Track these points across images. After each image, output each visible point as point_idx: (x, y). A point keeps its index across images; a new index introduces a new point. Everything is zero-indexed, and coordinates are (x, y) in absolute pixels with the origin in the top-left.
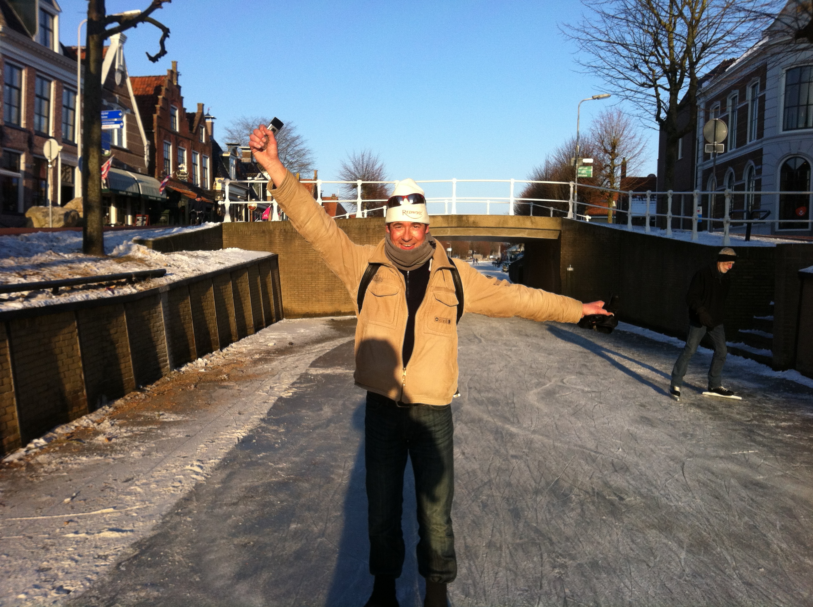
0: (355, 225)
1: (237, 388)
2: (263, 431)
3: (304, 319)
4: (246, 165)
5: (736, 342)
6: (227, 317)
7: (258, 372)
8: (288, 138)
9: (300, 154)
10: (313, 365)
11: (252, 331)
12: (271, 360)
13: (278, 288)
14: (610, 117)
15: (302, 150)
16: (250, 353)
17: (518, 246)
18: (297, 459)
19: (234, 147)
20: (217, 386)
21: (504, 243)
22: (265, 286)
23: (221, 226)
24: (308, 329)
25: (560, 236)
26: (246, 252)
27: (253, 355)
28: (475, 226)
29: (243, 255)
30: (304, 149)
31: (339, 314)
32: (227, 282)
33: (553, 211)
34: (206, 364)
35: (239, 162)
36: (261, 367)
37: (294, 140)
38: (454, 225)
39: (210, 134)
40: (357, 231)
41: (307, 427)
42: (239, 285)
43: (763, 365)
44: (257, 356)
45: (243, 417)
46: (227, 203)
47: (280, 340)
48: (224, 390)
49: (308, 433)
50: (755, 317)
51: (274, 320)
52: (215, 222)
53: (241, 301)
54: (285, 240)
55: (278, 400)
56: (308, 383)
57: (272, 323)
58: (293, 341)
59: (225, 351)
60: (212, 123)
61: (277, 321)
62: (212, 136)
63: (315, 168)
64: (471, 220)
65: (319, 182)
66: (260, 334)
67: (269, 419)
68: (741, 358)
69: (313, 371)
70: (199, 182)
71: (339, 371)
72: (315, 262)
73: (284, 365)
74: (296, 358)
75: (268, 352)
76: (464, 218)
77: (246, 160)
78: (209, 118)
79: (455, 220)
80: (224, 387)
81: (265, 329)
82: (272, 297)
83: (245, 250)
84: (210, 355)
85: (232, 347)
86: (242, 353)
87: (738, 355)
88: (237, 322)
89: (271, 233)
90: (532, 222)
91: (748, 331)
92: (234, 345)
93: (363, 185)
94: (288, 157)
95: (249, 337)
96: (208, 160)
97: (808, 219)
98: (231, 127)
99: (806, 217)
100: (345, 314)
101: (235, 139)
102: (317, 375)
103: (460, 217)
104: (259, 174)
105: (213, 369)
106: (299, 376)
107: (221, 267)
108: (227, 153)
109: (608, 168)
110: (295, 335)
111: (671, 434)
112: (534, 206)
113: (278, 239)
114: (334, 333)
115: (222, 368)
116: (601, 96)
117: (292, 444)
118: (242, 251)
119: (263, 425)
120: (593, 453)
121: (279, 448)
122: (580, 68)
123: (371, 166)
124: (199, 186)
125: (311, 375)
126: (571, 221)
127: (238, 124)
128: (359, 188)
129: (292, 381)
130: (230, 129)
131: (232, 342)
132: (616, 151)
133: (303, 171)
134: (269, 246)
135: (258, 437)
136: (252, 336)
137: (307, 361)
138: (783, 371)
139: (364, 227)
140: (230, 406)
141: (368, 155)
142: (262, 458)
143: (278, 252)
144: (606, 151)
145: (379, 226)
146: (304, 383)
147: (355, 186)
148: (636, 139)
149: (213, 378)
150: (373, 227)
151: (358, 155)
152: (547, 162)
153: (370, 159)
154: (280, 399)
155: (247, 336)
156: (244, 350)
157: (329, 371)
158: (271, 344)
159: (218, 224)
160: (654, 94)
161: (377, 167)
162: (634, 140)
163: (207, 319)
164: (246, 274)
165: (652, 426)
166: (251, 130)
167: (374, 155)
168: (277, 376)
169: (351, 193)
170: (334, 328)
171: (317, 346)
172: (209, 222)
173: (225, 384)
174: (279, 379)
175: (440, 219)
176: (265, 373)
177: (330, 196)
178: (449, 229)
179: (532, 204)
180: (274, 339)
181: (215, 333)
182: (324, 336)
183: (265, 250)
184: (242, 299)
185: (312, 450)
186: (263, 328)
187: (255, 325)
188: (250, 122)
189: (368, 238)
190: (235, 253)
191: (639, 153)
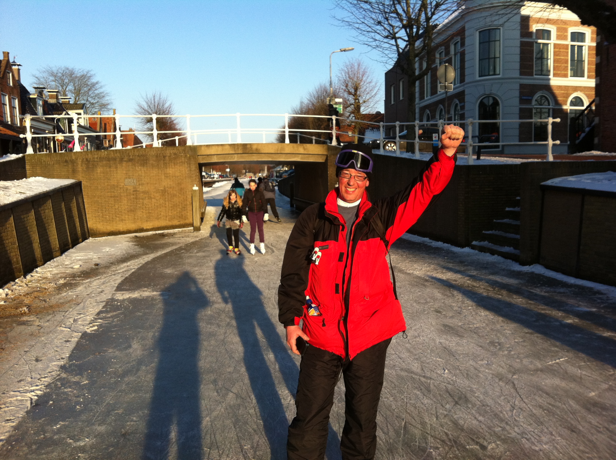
0: (153, 153)
1: (37, 323)
2: (62, 385)
3: (109, 237)
4: (52, 105)
5: (480, 241)
6: (30, 243)
7: (61, 301)
8: (89, 83)
9: (100, 96)
10: (119, 288)
11: (58, 254)
12: (76, 285)
13: (83, 211)
14: (352, 66)
15: (101, 93)
16: (55, 279)
17: (281, 166)
18: (102, 429)
19: (40, 91)
20: (15, 321)
21: (271, 165)
22: (69, 210)
23: (23, 157)
24: (113, 248)
25: (327, 160)
26: (49, 180)
27: (58, 280)
28: (258, 152)
29: (45, 183)
30: (103, 93)
31: (142, 230)
32: (29, 211)
33: (315, 140)
34: (7, 295)
35: (45, 103)
36: (65, 294)
37: (94, 85)
38: (240, 152)
39: (17, 79)
40: (154, 159)
41: (115, 373)
42: (42, 212)
43: (509, 261)
44: (62, 281)
45: (40, 365)
46: (29, 136)
47: (86, 261)
48: (23, 327)
49: (116, 383)
50: (494, 221)
51: (80, 240)
52: (17, 154)
53: (45, 227)
54: (88, 168)
55: (81, 337)
56: (115, 311)
57: (79, 243)
58: (98, 261)
59: (28, 277)
60: (19, 70)
61: (83, 241)
62: (19, 80)
63: (114, 108)
64: (254, 147)
65: (117, 116)
66: (67, 256)
67: (70, 366)
68: (488, 254)
69: (121, 296)
70: (9, 119)
71: (146, 293)
72: (117, 186)
73: (89, 290)
74: (102, 281)
75: (74, 276)
76: (248, 146)
77: (52, 101)
78: (15, 65)
79: (240, 148)
80: (24, 323)
81: (71, 250)
82: (77, 220)
83: (48, 178)
84: (12, 283)
85: (37, 272)
86: (46, 278)
87: (485, 252)
88: (41, 247)
89: (73, 162)
90: (304, 149)
91: (490, 232)
92: (38, 269)
93: (157, 119)
94: (90, 99)
95: (55, 259)
96: (17, 101)
97: (499, 142)
98: (38, 74)
99: (497, 140)
100: (147, 230)
101: (43, 84)
102: (124, 300)
103: (244, 146)
104: (64, 112)
105: (13, 300)
106: (104, 304)
107: (22, 197)
108: (34, 94)
109: (353, 106)
110: (100, 255)
111: (480, 344)
112: (300, 137)
113: (80, 168)
114: (138, 250)
115: (24, 298)
116: (347, 49)
117: (97, 403)
118: (45, 180)
119: (64, 375)
120: (423, 379)
121: (81, 412)
122: (337, 23)
123: (161, 105)
124: (9, 123)
125: (117, 300)
126: (334, 147)
127: (44, 71)
128: (154, 121)
129: (97, 311)
130: (37, 76)
131: (37, 267)
132: (358, 93)
133: (103, 110)
134: (73, 173)
135: (57, 395)
136: (58, 258)
137: (113, 283)
138: (530, 265)
139: (161, 155)
140: (26, 349)
141: (158, 96)
142: (59, 431)
143: (81, 179)
144: (350, 93)
145: (175, 154)
146: (110, 312)
147: (150, 120)
148: (373, 84)
149: (13, 312)
150: (169, 155)
151: (150, 96)
152: (302, 103)
153: (160, 99)
154: (85, 335)
155: (53, 258)
156: (49, 275)
157: (136, 295)
158: (77, 267)
159: (21, 155)
160: (395, 44)
161: (167, 105)
162: (371, 84)
163: (8, 248)
164: (50, 202)
165: (459, 336)
166: (55, 76)
167: (164, 96)
168: (82, 304)
169: (146, 127)
170: (138, 245)
171: (122, 266)
172: (11, 154)
173: (25, 318)
174: (83, 308)
175: (228, 147)
176: (69, 301)
177: (128, 130)
178: (235, 155)
179: (299, 134)
180: (80, 260)
181: (17, 261)
182: (128, 254)
183: (68, 178)
184: (46, 225)
185: (120, 411)
186: (69, 249)
187: (60, 248)
188: (55, 70)
189: (165, 164)
190: (38, 182)
191: (376, 94)
